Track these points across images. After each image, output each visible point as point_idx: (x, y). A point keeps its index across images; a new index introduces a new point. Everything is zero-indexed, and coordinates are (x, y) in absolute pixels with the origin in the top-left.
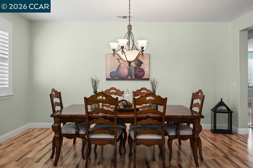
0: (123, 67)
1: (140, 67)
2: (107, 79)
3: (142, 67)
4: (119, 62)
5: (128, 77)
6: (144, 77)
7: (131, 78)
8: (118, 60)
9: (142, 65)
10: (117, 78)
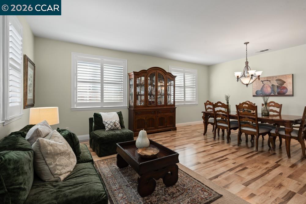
0: (267, 87)
1: (283, 86)
2: (254, 96)
3: (285, 85)
4: (263, 83)
5: (271, 94)
6: (287, 94)
7: (273, 94)
8: (262, 82)
9: (285, 84)
10: (261, 95)
